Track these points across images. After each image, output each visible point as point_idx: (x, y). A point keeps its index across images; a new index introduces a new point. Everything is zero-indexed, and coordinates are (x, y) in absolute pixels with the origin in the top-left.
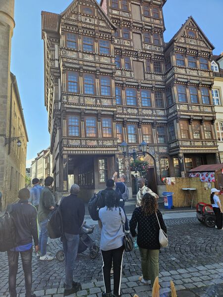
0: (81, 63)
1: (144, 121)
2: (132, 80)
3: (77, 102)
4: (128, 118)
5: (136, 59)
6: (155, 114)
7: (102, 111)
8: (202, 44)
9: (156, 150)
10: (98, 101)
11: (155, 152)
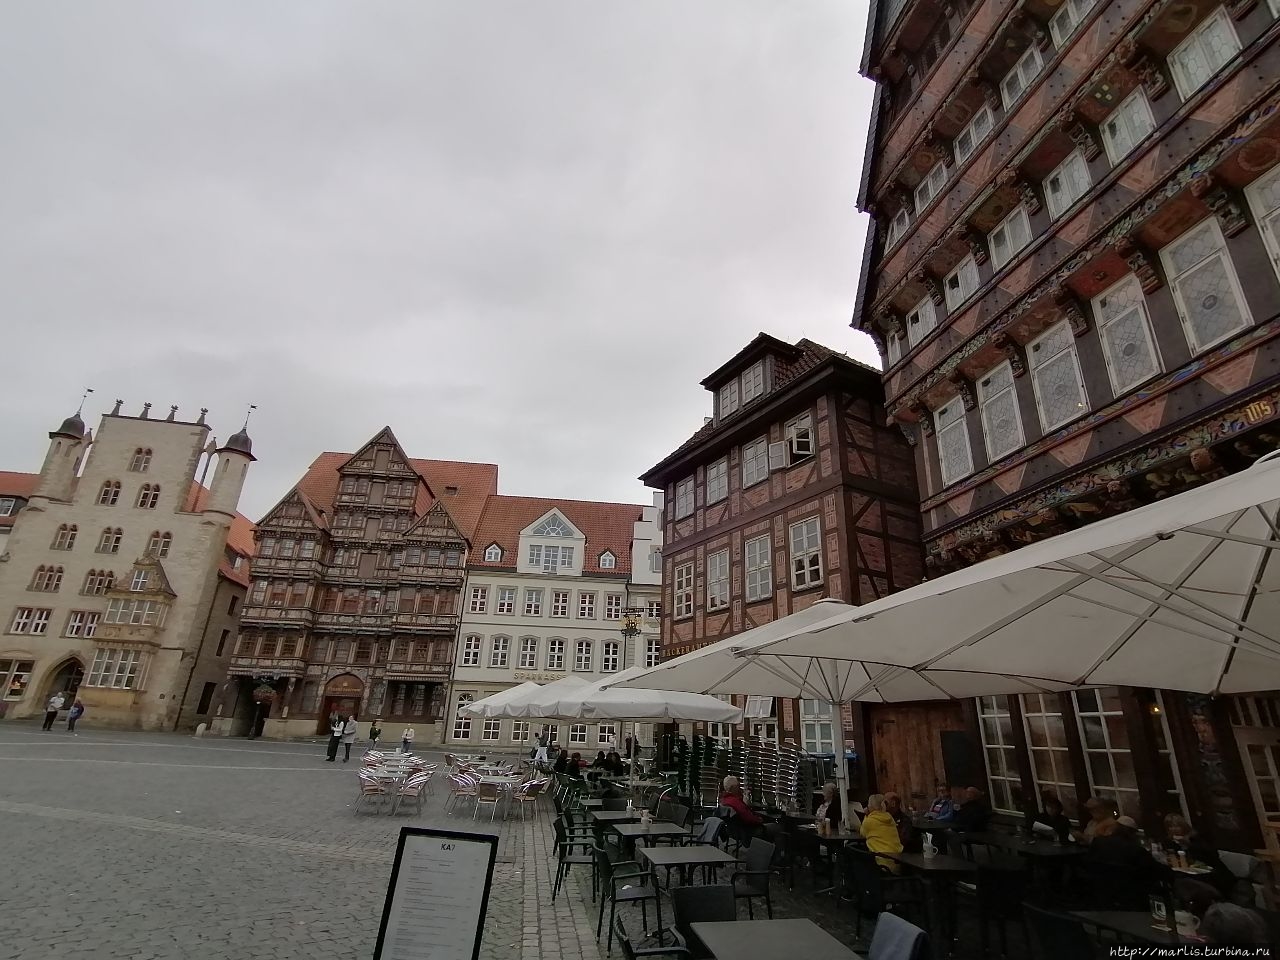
0: (271, 571)
1: (361, 633)
2: (351, 580)
3: (257, 615)
4: (336, 629)
5: (366, 551)
6: (379, 623)
7: (285, 624)
8: (451, 533)
9: (371, 673)
10: (284, 613)
11: (368, 675)
